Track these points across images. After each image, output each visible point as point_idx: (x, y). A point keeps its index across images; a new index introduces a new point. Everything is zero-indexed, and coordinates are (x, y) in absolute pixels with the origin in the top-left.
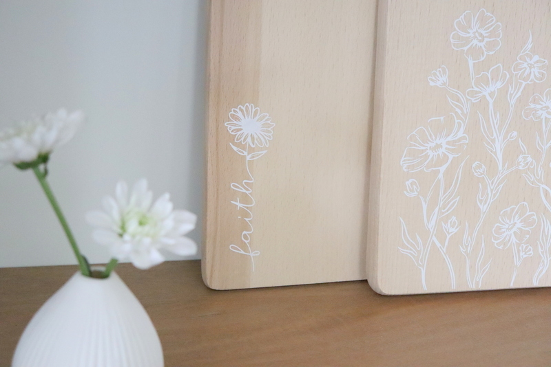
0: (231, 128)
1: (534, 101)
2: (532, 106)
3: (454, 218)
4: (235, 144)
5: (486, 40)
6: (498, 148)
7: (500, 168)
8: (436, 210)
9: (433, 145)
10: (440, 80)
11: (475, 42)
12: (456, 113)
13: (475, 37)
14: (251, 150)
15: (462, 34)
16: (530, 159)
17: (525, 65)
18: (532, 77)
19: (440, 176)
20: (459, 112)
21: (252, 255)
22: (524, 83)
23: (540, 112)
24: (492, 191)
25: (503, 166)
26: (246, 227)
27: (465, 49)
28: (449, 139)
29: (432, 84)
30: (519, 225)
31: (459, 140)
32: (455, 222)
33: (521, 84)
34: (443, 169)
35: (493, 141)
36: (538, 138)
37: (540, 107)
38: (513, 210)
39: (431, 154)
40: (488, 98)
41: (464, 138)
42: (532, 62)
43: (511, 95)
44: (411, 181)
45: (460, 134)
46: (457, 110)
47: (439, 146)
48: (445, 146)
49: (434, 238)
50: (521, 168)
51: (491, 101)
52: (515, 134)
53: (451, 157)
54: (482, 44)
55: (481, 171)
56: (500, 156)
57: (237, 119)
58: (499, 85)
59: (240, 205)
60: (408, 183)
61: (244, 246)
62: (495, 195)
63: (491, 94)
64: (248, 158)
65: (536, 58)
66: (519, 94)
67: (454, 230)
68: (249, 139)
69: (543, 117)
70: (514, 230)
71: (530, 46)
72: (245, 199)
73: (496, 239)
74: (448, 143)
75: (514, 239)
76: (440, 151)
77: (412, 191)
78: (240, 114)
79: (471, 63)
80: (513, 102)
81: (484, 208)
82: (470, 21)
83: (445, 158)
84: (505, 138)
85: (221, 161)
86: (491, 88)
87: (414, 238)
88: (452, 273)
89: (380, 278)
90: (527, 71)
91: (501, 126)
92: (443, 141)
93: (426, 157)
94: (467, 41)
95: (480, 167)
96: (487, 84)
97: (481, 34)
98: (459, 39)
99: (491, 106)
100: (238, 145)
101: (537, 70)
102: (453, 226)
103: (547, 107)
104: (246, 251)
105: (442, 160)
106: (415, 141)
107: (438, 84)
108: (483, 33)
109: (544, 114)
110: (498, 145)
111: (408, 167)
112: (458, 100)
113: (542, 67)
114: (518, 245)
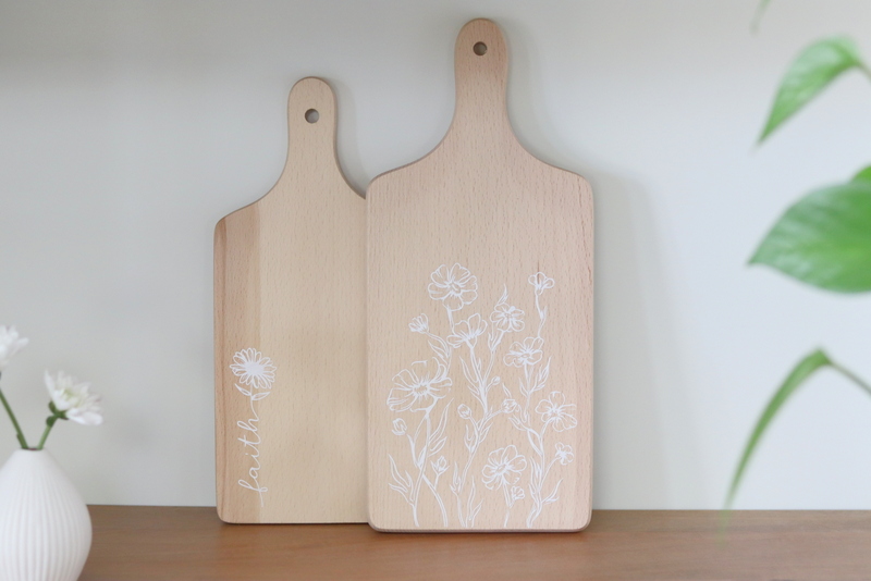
0: (235, 369)
1: (515, 349)
2: (513, 353)
3: (443, 458)
4: (240, 385)
5: (462, 291)
6: (482, 390)
7: (486, 410)
8: (425, 449)
9: (417, 387)
10: (421, 327)
11: (452, 293)
12: (438, 358)
13: (452, 288)
14: (255, 391)
15: (438, 285)
16: (514, 403)
17: (503, 315)
18: (510, 326)
19: (427, 416)
20: (442, 357)
21: (260, 490)
22: (503, 332)
23: (521, 359)
24: (479, 433)
25: (489, 409)
26: (253, 464)
27: (443, 299)
28: (433, 381)
29: (413, 330)
30: (509, 467)
31: (443, 383)
32: (443, 463)
33: (500, 332)
34: (428, 410)
35: (477, 385)
36: (521, 384)
37: (520, 354)
38: (501, 452)
39: (416, 395)
40: (469, 345)
41: (448, 381)
42: (509, 312)
43: (491, 342)
44: (398, 420)
45: (444, 377)
46: (439, 354)
47: (423, 388)
48: (429, 388)
49: (423, 475)
50: (506, 411)
51: (472, 348)
52: (498, 379)
53: (436, 398)
54: (459, 295)
55: (467, 413)
56: (485, 399)
57: (241, 361)
58: (478, 332)
59: (246, 442)
60: (395, 422)
61: (252, 482)
62: (482, 436)
63: (472, 341)
64: (253, 398)
65: (513, 309)
66: (499, 341)
67: (443, 469)
68: (253, 381)
69: (525, 363)
70: (504, 471)
71: (506, 298)
72: (251, 436)
73: (486, 480)
74: (432, 385)
75: (504, 481)
76: (425, 393)
77: (400, 430)
78: (243, 358)
79: (449, 312)
80: (493, 349)
81: (471, 449)
82: (445, 275)
83: (430, 399)
84: (488, 382)
85: (228, 400)
86: (472, 335)
87: (404, 476)
88: (444, 512)
89: (371, 512)
90: (505, 321)
91: (483, 371)
92: (427, 384)
93: (412, 397)
94: (444, 291)
95: (465, 409)
96: (467, 332)
97: (457, 286)
98: (437, 289)
99: (472, 353)
100: (243, 386)
101: (514, 320)
102: (442, 466)
103: (528, 355)
104: (255, 486)
105: (427, 402)
106: (401, 382)
107: (419, 330)
108: (460, 285)
109: (526, 362)
110: (482, 389)
111: (394, 407)
112: (440, 346)
113: (520, 317)
114: (509, 487)
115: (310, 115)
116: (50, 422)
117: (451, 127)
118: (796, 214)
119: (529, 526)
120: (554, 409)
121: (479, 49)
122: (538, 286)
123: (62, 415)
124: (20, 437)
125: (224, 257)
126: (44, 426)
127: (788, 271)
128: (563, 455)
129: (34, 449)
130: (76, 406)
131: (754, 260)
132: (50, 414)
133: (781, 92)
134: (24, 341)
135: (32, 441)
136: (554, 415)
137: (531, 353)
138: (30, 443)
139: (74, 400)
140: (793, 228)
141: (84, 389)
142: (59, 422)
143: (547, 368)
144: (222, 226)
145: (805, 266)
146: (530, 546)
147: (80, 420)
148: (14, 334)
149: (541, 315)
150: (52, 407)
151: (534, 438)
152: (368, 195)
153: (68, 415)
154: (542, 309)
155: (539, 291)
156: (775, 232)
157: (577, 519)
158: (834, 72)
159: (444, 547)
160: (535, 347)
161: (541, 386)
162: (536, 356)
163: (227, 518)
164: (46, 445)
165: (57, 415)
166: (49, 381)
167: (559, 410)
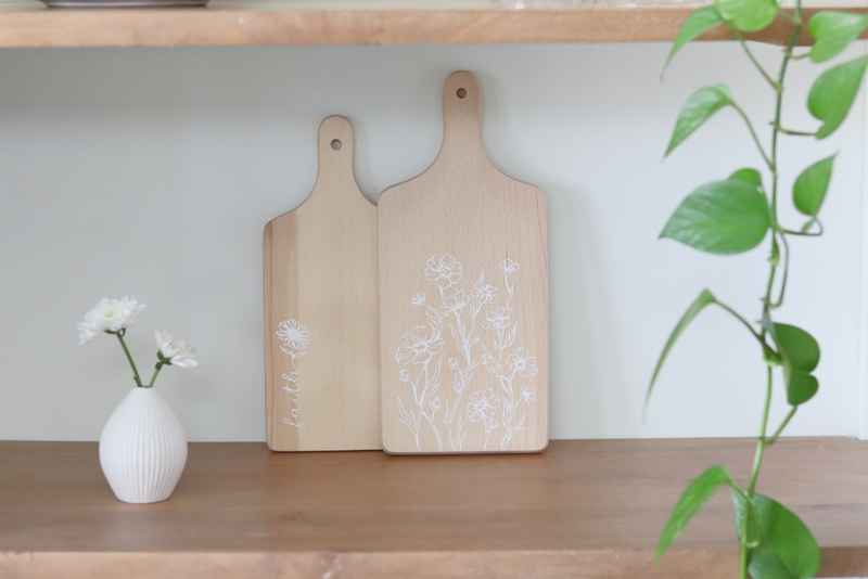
0: (280, 335)
1: (490, 316)
2: (489, 319)
3: (437, 398)
4: (284, 347)
5: (451, 274)
6: (466, 348)
7: (469, 362)
8: (424, 392)
9: (418, 345)
10: (420, 301)
11: (443, 275)
12: (433, 323)
13: (443, 272)
14: (295, 351)
15: (432, 269)
16: (490, 357)
17: (481, 291)
18: (487, 299)
19: (425, 367)
20: (435, 323)
21: (299, 426)
22: (481, 304)
23: (495, 324)
24: (464, 379)
25: (471, 362)
26: (294, 406)
27: (436, 279)
28: (430, 341)
29: (414, 303)
30: (487, 405)
31: (437, 342)
32: (438, 401)
33: (479, 304)
34: (426, 362)
35: (462, 343)
36: (495, 343)
37: (494, 320)
38: (481, 393)
39: (417, 352)
40: (456, 313)
41: (440, 341)
42: (485, 289)
43: (472, 312)
44: (404, 371)
45: (438, 338)
46: (434, 321)
47: (422, 346)
48: (427, 347)
49: (424, 413)
50: (484, 363)
51: (458, 316)
52: (478, 339)
53: (432, 354)
54: (448, 277)
55: (455, 364)
56: (468, 354)
57: (284, 329)
58: (463, 304)
59: (289, 390)
60: (401, 372)
61: (293, 420)
62: (467, 382)
63: (458, 311)
64: (293, 357)
65: (488, 286)
66: (478, 311)
67: (438, 407)
68: (293, 344)
70: (484, 408)
71: (483, 279)
72: (292, 385)
73: (470, 414)
74: (429, 344)
75: (484, 415)
76: (424, 350)
77: (405, 378)
78: (286, 326)
79: (441, 289)
80: (474, 316)
81: (459, 391)
82: (437, 262)
83: (428, 355)
84: (471, 341)
85: (274, 358)
86: (458, 306)
87: (409, 412)
88: (439, 438)
89: (384, 440)
90: (483, 295)
91: (467, 333)
92: (425, 343)
93: (414, 354)
94: (437, 274)
95: (454, 362)
96: (455, 304)
97: (447, 270)
98: (431, 272)
99: (458, 319)
100: (286, 347)
101: (489, 295)
102: (437, 404)
103: (500, 321)
104: (295, 423)
105: (425, 357)
106: (405, 342)
107: (419, 303)
109: (498, 326)
110: (466, 346)
111: (401, 361)
112: (434, 315)
113: (493, 293)
114: (487, 420)
115: (335, 143)
116: (159, 367)
117: (440, 152)
118: (689, 202)
119: (503, 448)
120: (520, 361)
121: (461, 93)
122: (506, 270)
123: (167, 361)
124: (137, 379)
125: (271, 251)
126: (154, 369)
127: (685, 241)
128: (527, 395)
129: (146, 387)
130: (178, 354)
131: (662, 236)
132: (159, 361)
133: (679, 122)
134: (144, 306)
135: (145, 380)
136: (520, 365)
137: (502, 320)
138: (143, 384)
139: (177, 350)
140: (688, 212)
141: (182, 343)
142: (165, 366)
143: (514, 330)
144: (269, 227)
145: (697, 237)
146: (503, 462)
147: (182, 364)
148: (135, 302)
149: (510, 291)
150: (160, 355)
151: (505, 383)
152: (380, 204)
153: (172, 361)
154: (510, 286)
155: (508, 273)
156: (677, 215)
157: (536, 443)
158: (713, 108)
159: (440, 465)
160: (505, 315)
161: (510, 344)
162: (506, 322)
163: (275, 448)
164: (154, 384)
165: (163, 361)
166: (158, 336)
167: (523, 362)
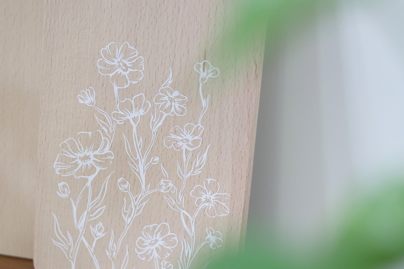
1: (175, 132)
2: (173, 136)
3: (101, 224)
5: (129, 70)
6: (141, 168)
7: (143, 187)
8: (85, 213)
9: (82, 155)
10: (88, 99)
11: (119, 70)
12: (103, 131)
13: (119, 66)
15: (107, 62)
16: (171, 184)
17: (166, 98)
18: (173, 109)
19: (89, 184)
20: (106, 130)
22: (165, 115)
23: (180, 143)
24: (135, 206)
25: (146, 186)
27: (111, 75)
28: (97, 152)
29: (81, 101)
30: (161, 242)
31: (106, 155)
32: (101, 228)
33: (162, 115)
34: (91, 178)
35: (137, 162)
36: (179, 167)
37: (180, 138)
38: (155, 228)
39: (80, 163)
40: (132, 123)
41: (110, 154)
42: (172, 96)
43: (153, 123)
44: (63, 183)
45: (106, 150)
46: (104, 128)
47: (87, 158)
48: (92, 158)
49: (83, 238)
50: (162, 191)
51: (135, 126)
52: (157, 159)
53: (98, 169)
54: (126, 73)
55: (126, 186)
56: (143, 176)
58: (141, 112)
60: (60, 185)
62: (138, 211)
63: (135, 119)
65: (176, 93)
66: (161, 123)
67: (101, 235)
69: (184, 148)
70: (156, 245)
71: (170, 82)
73: (139, 250)
74: (95, 156)
75: (156, 255)
76: (89, 162)
77: (64, 192)
79: (116, 89)
80: (155, 130)
81: (128, 221)
82: (114, 52)
83: (93, 170)
84: (147, 161)
86: (135, 114)
87: (65, 234)
90: (168, 104)
91: (144, 150)
92: (91, 154)
93: (76, 165)
94: (112, 68)
95: (124, 183)
96: (131, 110)
97: (125, 65)
98: (105, 65)
99: (135, 130)
101: (177, 105)
102: (100, 231)
103: (187, 140)
105: (90, 171)
106: (67, 149)
107: (87, 102)
108: (127, 63)
110: (141, 167)
111: (60, 171)
112: (105, 120)
113: (183, 102)
114: (160, 261)
120: (208, 196)
122: (203, 74)
128: (213, 239)
136: (208, 201)
137: (191, 139)
143: (205, 155)
149: (204, 103)
151: (187, 219)
154: (205, 97)
155: (203, 79)
160: (195, 134)
161: (198, 172)
162: (195, 142)
167: (213, 197)
